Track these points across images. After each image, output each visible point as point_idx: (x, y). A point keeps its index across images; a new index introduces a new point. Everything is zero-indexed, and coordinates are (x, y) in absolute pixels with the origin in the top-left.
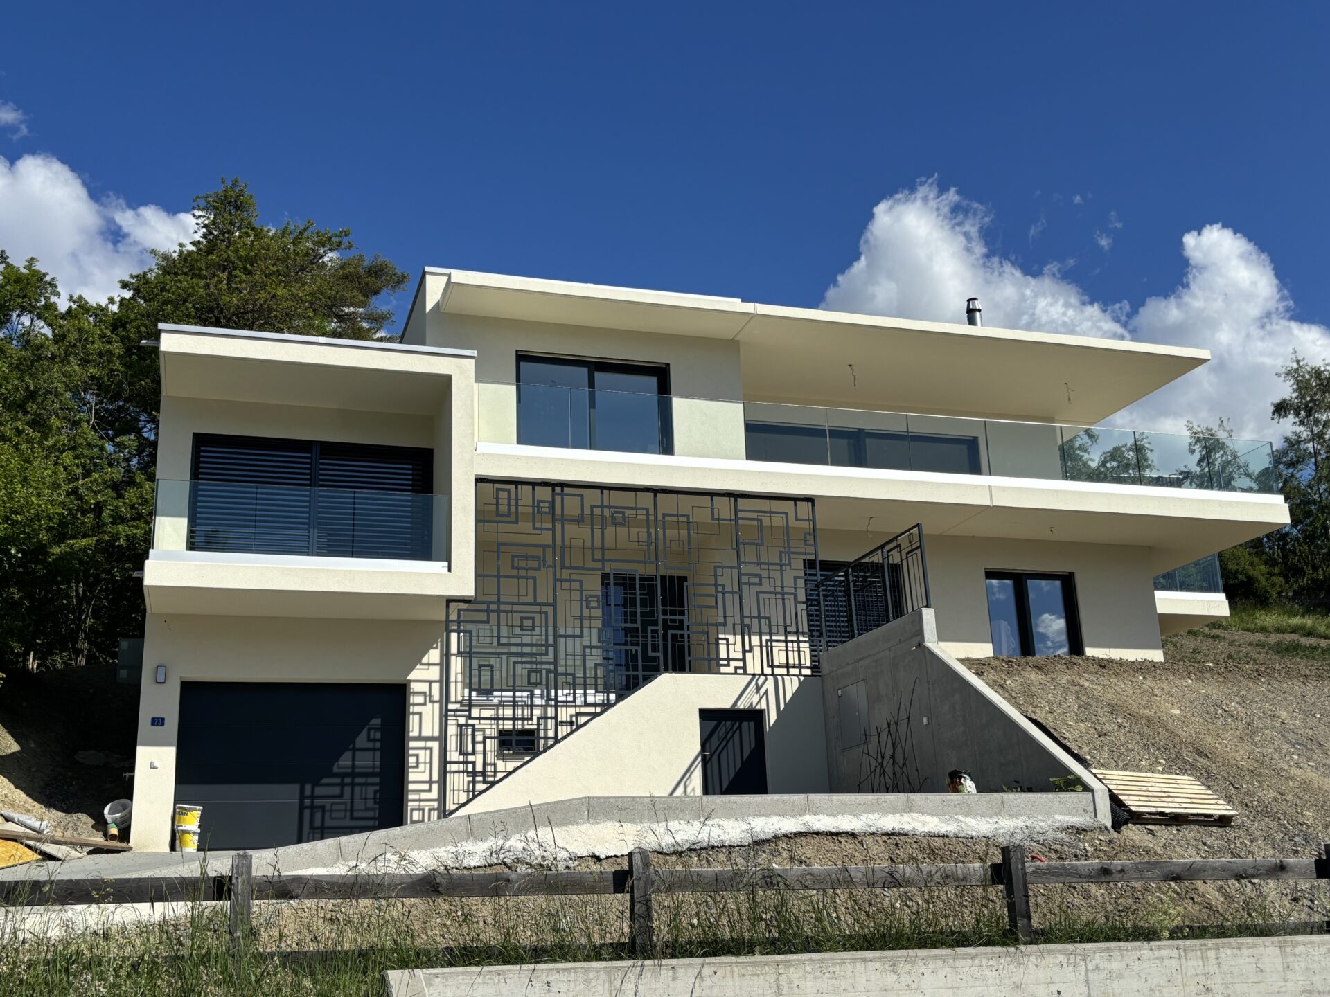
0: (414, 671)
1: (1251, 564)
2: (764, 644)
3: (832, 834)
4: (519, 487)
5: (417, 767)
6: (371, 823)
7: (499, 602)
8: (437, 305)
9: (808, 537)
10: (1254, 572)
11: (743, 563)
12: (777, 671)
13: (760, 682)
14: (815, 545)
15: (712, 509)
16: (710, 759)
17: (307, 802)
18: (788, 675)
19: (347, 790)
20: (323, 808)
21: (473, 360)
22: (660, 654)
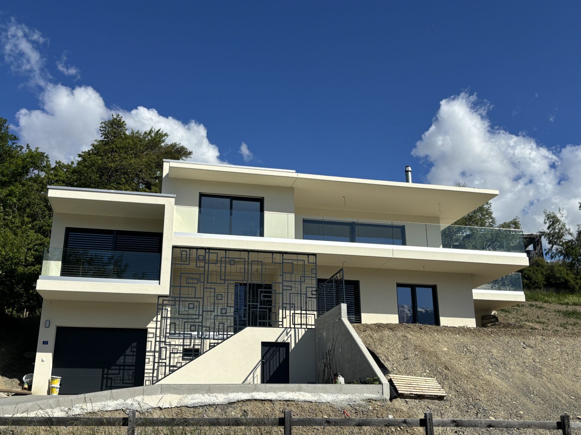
0: (150, 324)
1: (567, 274)
2: (291, 315)
3: (262, 400)
4: (191, 250)
5: (149, 363)
6: (131, 385)
7: (180, 297)
8: (168, 175)
9: (313, 270)
10: (568, 278)
11: (284, 281)
12: (296, 326)
13: (288, 331)
14: (316, 274)
15: (273, 258)
16: (266, 363)
17: (105, 376)
18: (301, 328)
19: (122, 371)
20: (111, 378)
21: (174, 199)
22: (247, 319)
